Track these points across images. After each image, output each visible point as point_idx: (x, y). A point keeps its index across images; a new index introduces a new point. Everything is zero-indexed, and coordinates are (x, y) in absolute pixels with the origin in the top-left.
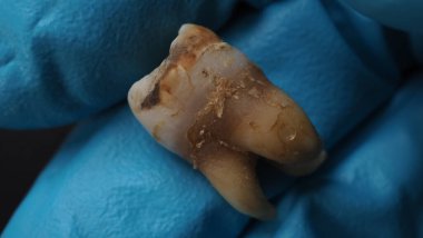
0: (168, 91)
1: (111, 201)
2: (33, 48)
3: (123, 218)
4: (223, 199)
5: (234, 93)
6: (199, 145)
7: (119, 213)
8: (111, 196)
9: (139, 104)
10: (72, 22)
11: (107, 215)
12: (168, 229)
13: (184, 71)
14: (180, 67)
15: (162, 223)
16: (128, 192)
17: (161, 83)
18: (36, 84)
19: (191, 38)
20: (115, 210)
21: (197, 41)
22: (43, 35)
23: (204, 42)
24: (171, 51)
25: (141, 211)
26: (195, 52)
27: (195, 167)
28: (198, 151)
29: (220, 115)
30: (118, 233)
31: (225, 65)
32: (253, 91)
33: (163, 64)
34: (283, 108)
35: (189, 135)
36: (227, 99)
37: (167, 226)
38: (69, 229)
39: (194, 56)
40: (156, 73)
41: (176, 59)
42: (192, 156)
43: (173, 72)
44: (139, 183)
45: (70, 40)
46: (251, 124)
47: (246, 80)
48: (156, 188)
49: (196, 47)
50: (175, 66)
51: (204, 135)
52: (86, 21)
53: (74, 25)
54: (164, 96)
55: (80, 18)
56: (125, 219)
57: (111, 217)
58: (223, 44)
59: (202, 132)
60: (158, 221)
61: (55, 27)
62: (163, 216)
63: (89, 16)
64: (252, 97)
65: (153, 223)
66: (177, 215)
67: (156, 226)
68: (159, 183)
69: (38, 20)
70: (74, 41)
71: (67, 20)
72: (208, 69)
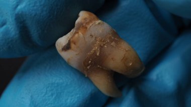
0: (75, 43)
1: (48, 89)
2: (16, 19)
3: (54, 97)
4: (98, 90)
5: (104, 45)
6: (88, 67)
7: (52, 95)
8: (48, 87)
9: (61, 48)
10: (34, 6)
11: (47, 96)
12: (74, 102)
13: (82, 35)
14: (80, 33)
15: (71, 99)
16: (56, 85)
17: (71, 40)
18: (17, 36)
19: (85, 19)
20: (50, 93)
21: (88, 21)
22: (20, 13)
23: (91, 21)
24: (76, 26)
25: (62, 94)
26: (87, 26)
27: (86, 76)
28: (88, 70)
29: (98, 54)
30: (52, 104)
31: (100, 31)
32: (113, 44)
33: (72, 31)
34: (126, 51)
35: (84, 63)
36: (101, 47)
37: (74, 101)
38: (29, 102)
39: (86, 28)
40: (69, 35)
41: (78, 29)
42: (85, 72)
43: (77, 35)
44: (61, 81)
45: (33, 15)
46: (112, 59)
47: (110, 38)
48: (69, 83)
49: (88, 23)
50: (78, 33)
51: (91, 63)
52: (41, 5)
53: (35, 8)
54: (73, 46)
55: (38, 4)
56: (55, 97)
57: (49, 96)
58: (100, 21)
59: (90, 62)
60: (70, 98)
61: (26, 8)
62: (72, 96)
63: (42, 3)
64: (112, 46)
65: (67, 99)
66: (78, 96)
67: (69, 101)
68: (70, 81)
69: (17, 6)
70: (35, 15)
71: (31, 5)
72: (93, 34)
